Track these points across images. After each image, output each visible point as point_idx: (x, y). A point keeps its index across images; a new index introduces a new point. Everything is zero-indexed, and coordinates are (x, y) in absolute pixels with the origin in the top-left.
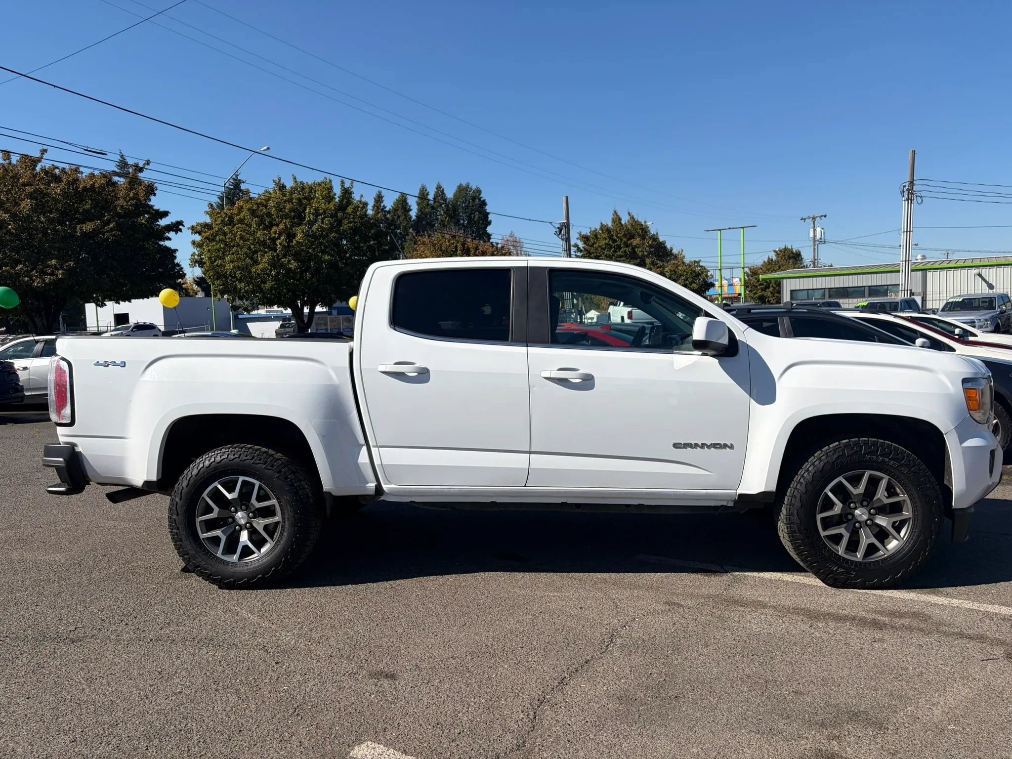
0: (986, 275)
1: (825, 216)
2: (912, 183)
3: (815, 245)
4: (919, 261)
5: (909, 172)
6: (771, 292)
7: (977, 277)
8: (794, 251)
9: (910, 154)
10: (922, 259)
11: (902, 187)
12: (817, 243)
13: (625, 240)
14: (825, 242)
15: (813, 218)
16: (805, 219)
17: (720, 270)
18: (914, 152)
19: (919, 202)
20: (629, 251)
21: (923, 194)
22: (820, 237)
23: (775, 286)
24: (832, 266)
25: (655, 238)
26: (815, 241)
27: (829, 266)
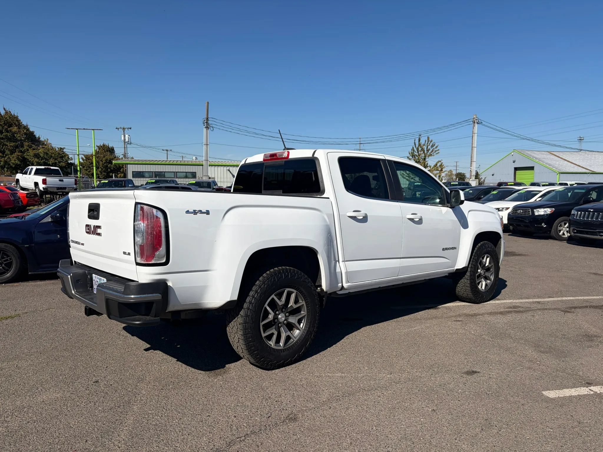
0: (231, 170)
1: (130, 129)
2: (207, 119)
3: (125, 144)
4: (194, 160)
5: (206, 113)
6: (100, 171)
7: (228, 171)
8: (110, 147)
9: (206, 104)
10: (195, 159)
11: (203, 120)
12: (126, 144)
13: (6, 127)
14: (131, 143)
15: (123, 129)
16: (118, 129)
17: (78, 155)
18: (208, 103)
19: (212, 130)
20: (10, 136)
21: (213, 126)
22: (127, 140)
23: (102, 168)
24: (133, 158)
25: (26, 128)
26: (125, 143)
27: (131, 158)
